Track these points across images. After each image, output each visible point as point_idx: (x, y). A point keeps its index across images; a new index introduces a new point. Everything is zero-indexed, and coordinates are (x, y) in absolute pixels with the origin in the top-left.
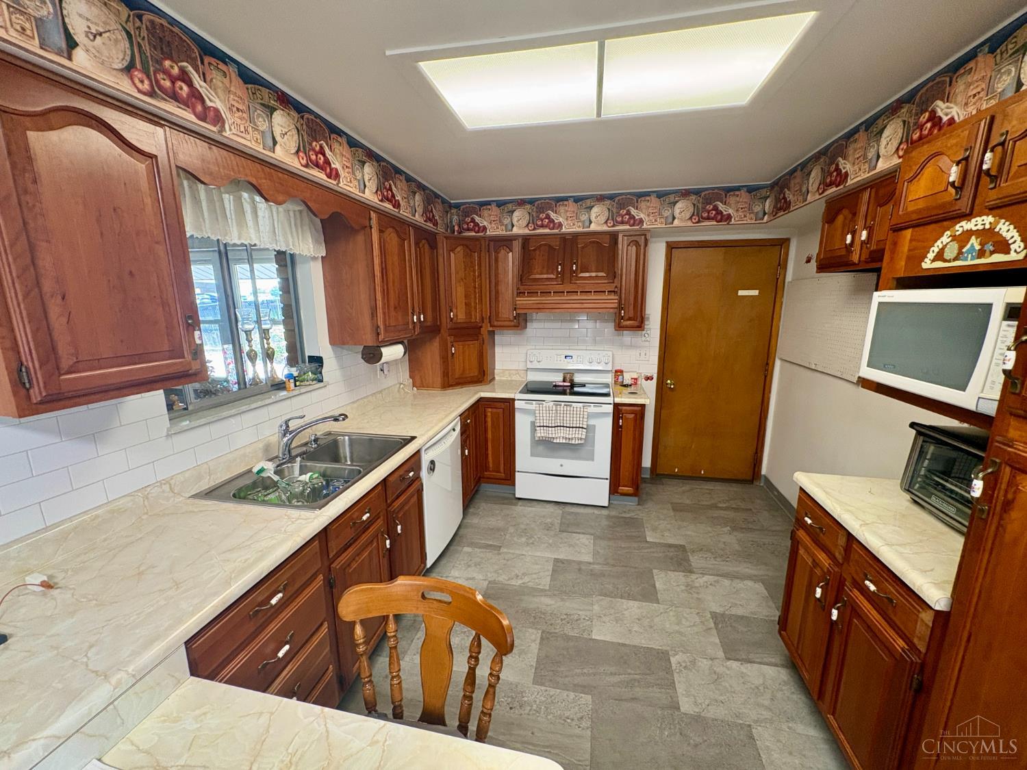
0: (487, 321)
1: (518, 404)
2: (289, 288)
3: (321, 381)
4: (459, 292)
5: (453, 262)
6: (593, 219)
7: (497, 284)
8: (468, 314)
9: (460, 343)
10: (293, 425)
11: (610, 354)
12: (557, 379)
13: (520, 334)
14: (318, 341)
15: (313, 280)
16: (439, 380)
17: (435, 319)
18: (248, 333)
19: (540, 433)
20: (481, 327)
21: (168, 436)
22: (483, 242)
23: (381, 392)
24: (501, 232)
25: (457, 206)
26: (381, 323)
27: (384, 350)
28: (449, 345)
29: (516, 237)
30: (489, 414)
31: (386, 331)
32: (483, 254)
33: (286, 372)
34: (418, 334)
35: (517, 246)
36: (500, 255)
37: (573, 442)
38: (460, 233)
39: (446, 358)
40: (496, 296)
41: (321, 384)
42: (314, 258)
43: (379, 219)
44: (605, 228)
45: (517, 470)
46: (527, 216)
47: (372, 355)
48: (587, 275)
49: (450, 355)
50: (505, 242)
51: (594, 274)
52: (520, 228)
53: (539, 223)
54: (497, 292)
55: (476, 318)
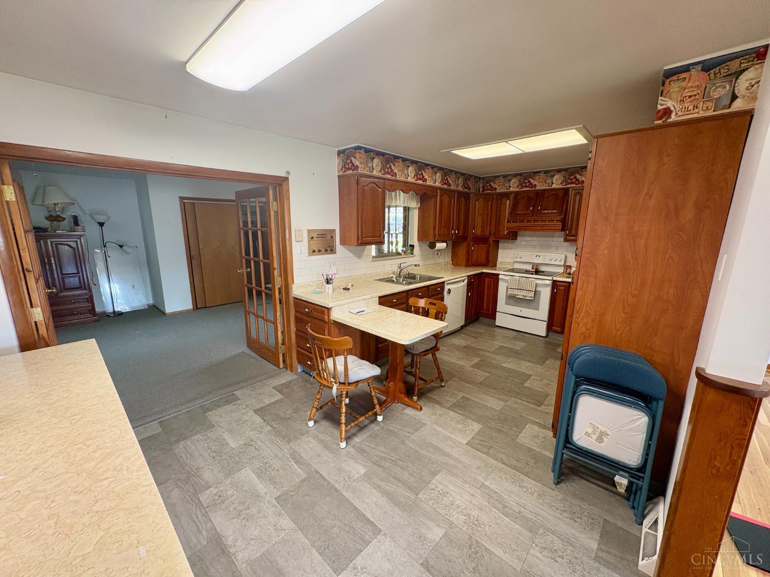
0: (492, 235)
1: (500, 277)
2: (406, 218)
3: (412, 254)
4: (479, 220)
5: (477, 206)
6: (554, 182)
7: (500, 216)
8: (483, 231)
9: (478, 245)
10: (403, 266)
11: (564, 256)
12: (529, 267)
13: (513, 243)
14: (414, 239)
15: (415, 216)
16: (464, 263)
17: (464, 232)
18: (392, 234)
19: (510, 292)
20: (489, 238)
21: (372, 261)
22: (494, 196)
23: (436, 264)
24: (504, 190)
25: (483, 178)
26: (437, 233)
27: (437, 244)
28: (471, 245)
29: (512, 192)
30: (486, 281)
31: (438, 236)
32: (494, 201)
33: (402, 249)
34: (455, 239)
35: (512, 197)
36: (502, 202)
37: (527, 298)
38: (482, 191)
39: (468, 252)
40: (498, 223)
41: (412, 255)
42: (416, 208)
43: (441, 192)
44: (561, 186)
45: (498, 310)
46: (518, 182)
47: (432, 246)
48: (547, 212)
49: (470, 250)
50: (506, 195)
51: (550, 211)
52: (514, 188)
53: (524, 185)
54: (500, 220)
55: (487, 232)
